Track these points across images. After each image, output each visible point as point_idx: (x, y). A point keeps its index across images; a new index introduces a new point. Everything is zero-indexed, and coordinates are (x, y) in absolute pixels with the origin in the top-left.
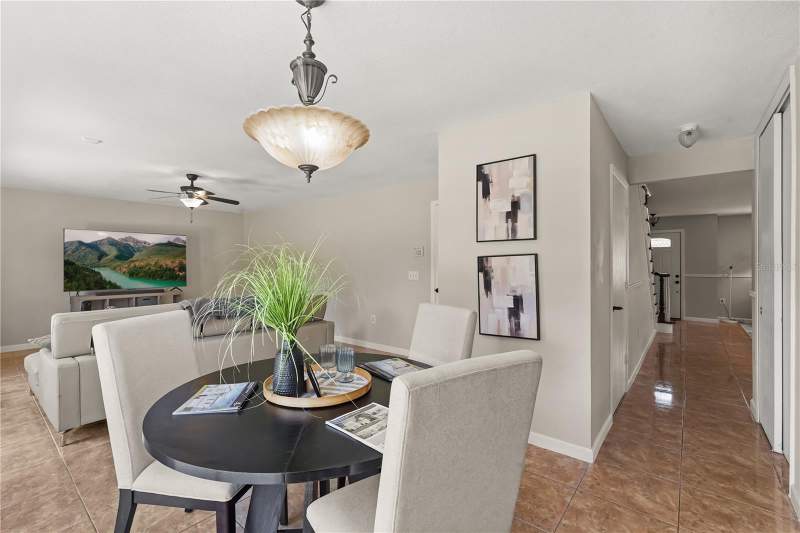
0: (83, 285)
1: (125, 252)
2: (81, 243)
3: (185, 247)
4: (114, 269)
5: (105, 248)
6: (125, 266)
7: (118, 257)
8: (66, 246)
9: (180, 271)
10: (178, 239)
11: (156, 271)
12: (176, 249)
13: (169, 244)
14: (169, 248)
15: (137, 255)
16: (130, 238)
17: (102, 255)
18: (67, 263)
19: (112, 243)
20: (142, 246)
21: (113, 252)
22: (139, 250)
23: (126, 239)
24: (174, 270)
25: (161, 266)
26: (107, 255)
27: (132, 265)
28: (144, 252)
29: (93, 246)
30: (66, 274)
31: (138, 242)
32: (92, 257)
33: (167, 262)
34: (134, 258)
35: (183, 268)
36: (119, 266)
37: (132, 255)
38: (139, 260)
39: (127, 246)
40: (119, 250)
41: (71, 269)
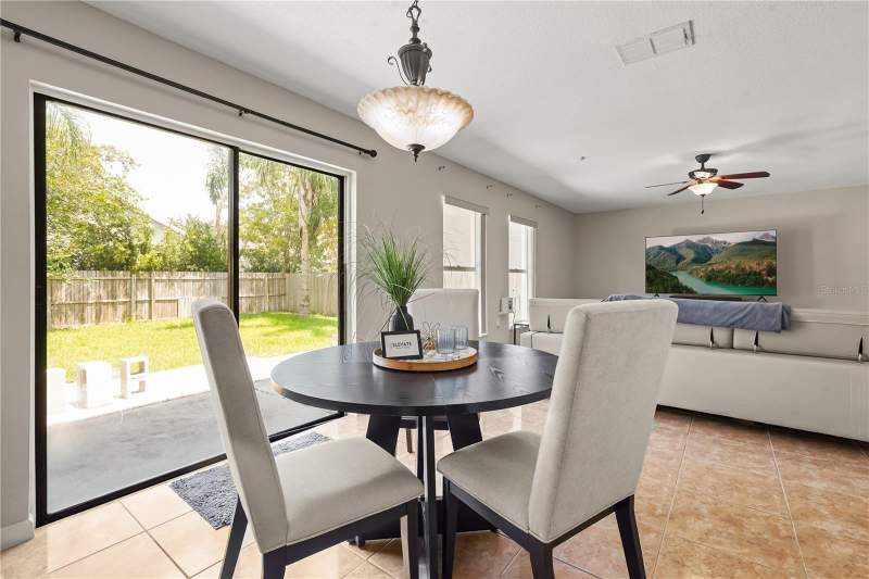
0: (661, 289)
1: (703, 254)
2: (661, 248)
3: (774, 244)
4: (691, 273)
5: (683, 252)
6: (702, 269)
7: (695, 261)
8: (648, 253)
9: (768, 275)
10: (766, 235)
11: (738, 275)
12: (764, 248)
13: (755, 242)
14: (755, 247)
15: (715, 257)
16: (708, 238)
17: (680, 259)
18: (649, 268)
19: (689, 245)
20: (724, 246)
21: (690, 255)
22: (718, 251)
23: (703, 241)
24: (760, 274)
25: (743, 270)
26: (684, 259)
27: (710, 268)
28: (724, 253)
29: (672, 250)
30: (648, 278)
31: (717, 242)
32: (671, 262)
33: (752, 265)
34: (712, 261)
35: (772, 271)
36: (696, 269)
37: (710, 257)
38: (717, 263)
39: (705, 248)
40: (696, 252)
41: (652, 275)
